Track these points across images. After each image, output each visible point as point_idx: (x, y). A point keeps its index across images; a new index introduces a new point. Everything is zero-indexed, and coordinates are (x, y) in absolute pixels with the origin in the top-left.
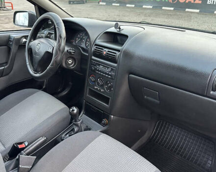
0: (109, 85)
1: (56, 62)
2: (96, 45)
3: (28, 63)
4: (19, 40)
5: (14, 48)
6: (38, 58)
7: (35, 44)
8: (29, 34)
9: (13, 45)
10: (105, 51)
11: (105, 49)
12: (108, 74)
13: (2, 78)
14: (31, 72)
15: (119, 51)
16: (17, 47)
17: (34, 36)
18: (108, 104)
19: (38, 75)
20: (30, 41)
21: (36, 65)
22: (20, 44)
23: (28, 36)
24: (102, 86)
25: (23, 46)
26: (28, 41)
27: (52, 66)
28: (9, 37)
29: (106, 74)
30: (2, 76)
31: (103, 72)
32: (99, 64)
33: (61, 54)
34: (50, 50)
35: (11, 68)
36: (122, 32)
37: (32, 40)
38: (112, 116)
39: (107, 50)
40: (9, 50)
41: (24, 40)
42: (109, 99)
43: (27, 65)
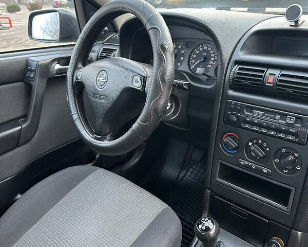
0: (291, 158)
1: (155, 110)
2: (238, 62)
3: (75, 117)
4: (46, 67)
5: (38, 85)
6: (104, 103)
7: (87, 74)
8: (73, 53)
9: (37, 79)
10: (272, 77)
11: (270, 71)
12: (288, 133)
13: (17, 150)
14: (88, 136)
16: (45, 81)
17: (84, 58)
18: (286, 204)
19: (106, 143)
20: (76, 68)
21: (99, 121)
22: (50, 76)
23: (69, 58)
24: (264, 160)
25: (60, 78)
26: (70, 68)
27: (144, 121)
28: (27, 63)
29: (278, 130)
30: (18, 146)
31: (268, 128)
32: (252, 106)
33: (166, 88)
34: (137, 85)
35: (34, 128)
36: (302, 27)
37: (80, 65)
38: (299, 233)
39: (277, 73)
40: (29, 89)
41: (57, 66)
42: (290, 191)
43: (73, 122)
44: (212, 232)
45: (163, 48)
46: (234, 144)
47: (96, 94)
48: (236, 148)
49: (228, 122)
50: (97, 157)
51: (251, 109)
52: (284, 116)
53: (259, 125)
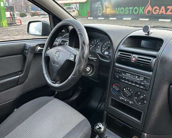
0: (142, 97)
1: (79, 71)
2: (120, 51)
3: (45, 72)
4: (34, 48)
5: (29, 56)
6: (57, 66)
7: (52, 52)
8: (46, 42)
9: (29, 53)
10: (134, 58)
11: (134, 55)
12: (140, 84)
13: (17, 87)
14: (49, 82)
15: (154, 57)
16: (33, 55)
17: (51, 45)
18: (139, 119)
19: (57, 85)
20: (47, 49)
21: (55, 74)
22: (35, 53)
23: (44, 44)
24: (130, 97)
25: (40, 53)
26: (44, 49)
27: (74, 75)
28: (25, 46)
29: (136, 83)
30: (17, 85)
31: (132, 82)
32: (125, 72)
33: (84, 61)
34: (72, 59)
35: (26, 76)
36: (151, 35)
37: (49, 48)
38: (146, 134)
39: (137, 56)
40: (25, 58)
41: (39, 48)
42: (141, 113)
43: (43, 74)
44: (102, 130)
45: (84, 43)
46: (118, 89)
47: (54, 62)
48: (118, 91)
49: (115, 78)
50: (56, 93)
51: (125, 73)
52: (139, 77)
53: (128, 80)
